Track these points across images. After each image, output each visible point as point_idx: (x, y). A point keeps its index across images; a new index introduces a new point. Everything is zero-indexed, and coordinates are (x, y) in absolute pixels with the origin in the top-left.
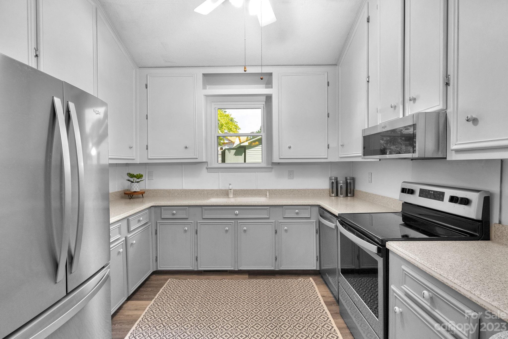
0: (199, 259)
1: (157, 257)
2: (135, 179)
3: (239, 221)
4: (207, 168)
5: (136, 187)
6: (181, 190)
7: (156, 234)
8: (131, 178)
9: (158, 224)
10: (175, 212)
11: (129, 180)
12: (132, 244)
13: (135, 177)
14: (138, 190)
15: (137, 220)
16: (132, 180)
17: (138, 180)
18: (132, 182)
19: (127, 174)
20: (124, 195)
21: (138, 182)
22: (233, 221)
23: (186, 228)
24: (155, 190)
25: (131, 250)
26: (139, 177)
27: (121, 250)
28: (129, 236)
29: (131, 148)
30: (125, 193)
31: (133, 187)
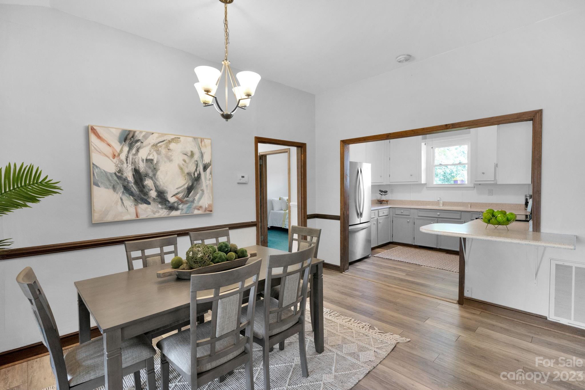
0: (415, 238)
1: (393, 235)
2: (383, 193)
3: (440, 219)
4: (426, 188)
5: (384, 198)
6: (409, 201)
7: (393, 222)
8: (381, 192)
9: (394, 217)
10: (402, 211)
11: (380, 194)
12: (380, 222)
13: (383, 192)
14: (384, 199)
15: (382, 212)
16: (382, 193)
17: (385, 194)
18: (382, 195)
19: (379, 190)
20: (377, 202)
21: (385, 195)
22: (436, 219)
23: (409, 221)
24: (394, 200)
25: (379, 225)
26: (386, 192)
27: (375, 223)
28: (379, 218)
29: (381, 177)
30: (378, 201)
31: (382, 197)
